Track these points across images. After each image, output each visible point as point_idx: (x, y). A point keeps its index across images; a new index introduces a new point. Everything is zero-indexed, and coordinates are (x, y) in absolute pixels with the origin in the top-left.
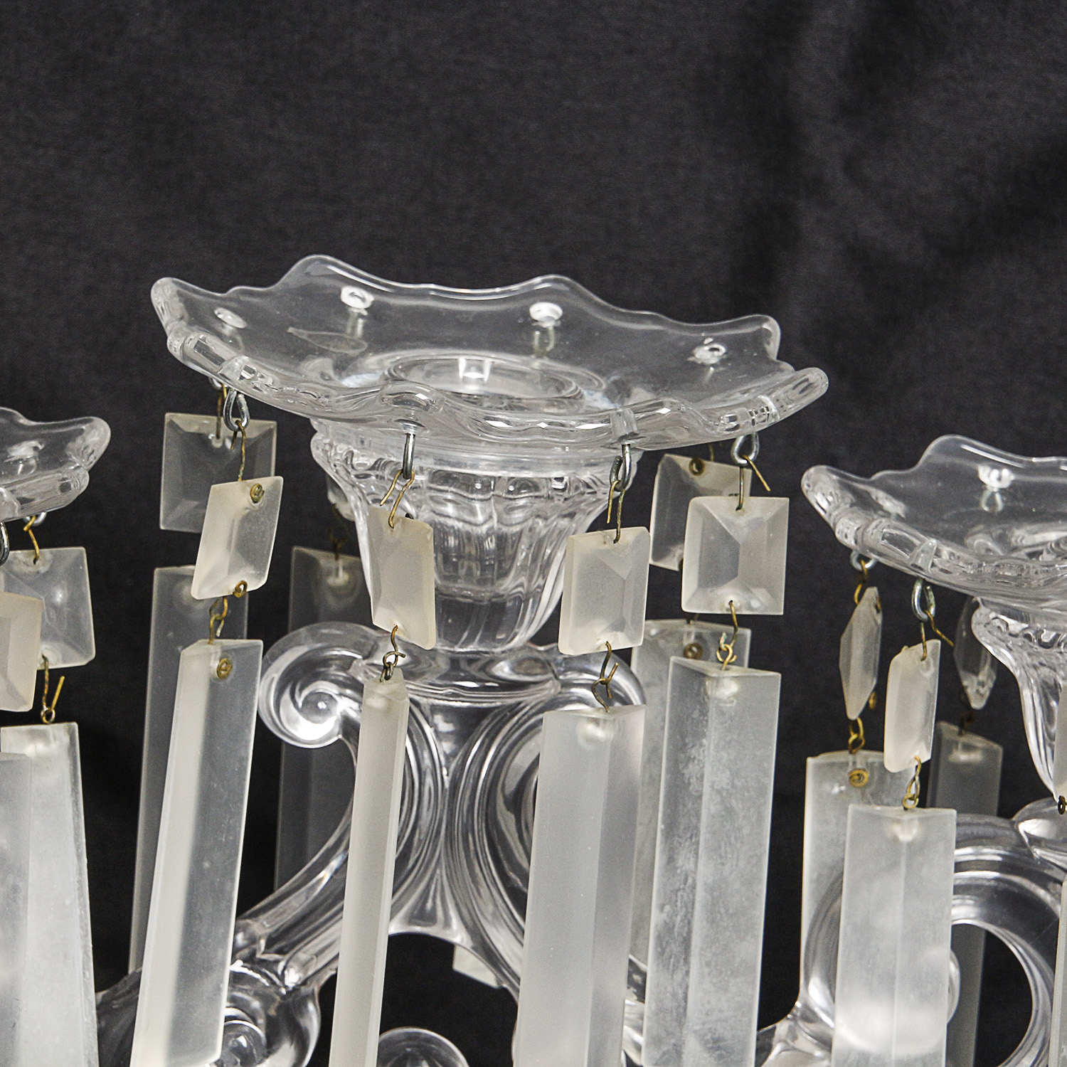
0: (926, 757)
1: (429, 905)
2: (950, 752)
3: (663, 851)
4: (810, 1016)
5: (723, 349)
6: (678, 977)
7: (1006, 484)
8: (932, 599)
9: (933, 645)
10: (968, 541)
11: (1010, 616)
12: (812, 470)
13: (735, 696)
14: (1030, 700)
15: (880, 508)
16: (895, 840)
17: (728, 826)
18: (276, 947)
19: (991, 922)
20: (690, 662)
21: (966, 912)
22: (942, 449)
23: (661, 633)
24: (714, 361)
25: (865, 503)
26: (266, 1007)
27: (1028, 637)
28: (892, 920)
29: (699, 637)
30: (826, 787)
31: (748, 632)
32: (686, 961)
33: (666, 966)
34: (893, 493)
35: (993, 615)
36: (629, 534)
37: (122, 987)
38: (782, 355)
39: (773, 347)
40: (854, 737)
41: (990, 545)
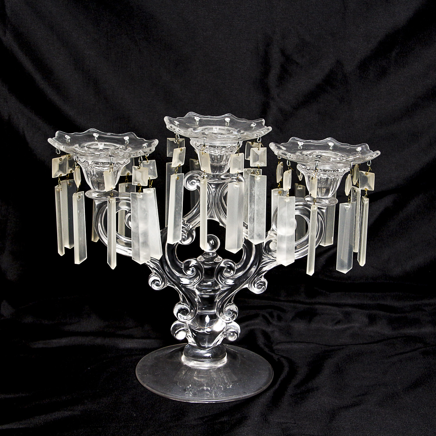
0: (290, 188)
1: (212, 215)
2: (297, 188)
3: (249, 205)
4: (273, 230)
5: (256, 124)
6: (253, 225)
7: (302, 145)
8: (290, 163)
9: (291, 170)
10: (296, 154)
11: (303, 165)
12: (271, 143)
13: (260, 180)
14: (306, 179)
15: (282, 149)
16: (286, 202)
17: (259, 200)
18: (188, 222)
19: (301, 214)
20: (252, 175)
21: (298, 213)
22: (292, 139)
23: (248, 170)
24: (254, 126)
25: (279, 148)
26: (187, 232)
27: (305, 168)
28: (285, 214)
29: (254, 171)
30: (275, 194)
31: (261, 170)
32: (254, 222)
33: (251, 223)
34: (284, 146)
35: (300, 165)
36: (241, 154)
37: (164, 229)
38: (265, 125)
39: (264, 124)
40: (279, 186)
41: (299, 154)
